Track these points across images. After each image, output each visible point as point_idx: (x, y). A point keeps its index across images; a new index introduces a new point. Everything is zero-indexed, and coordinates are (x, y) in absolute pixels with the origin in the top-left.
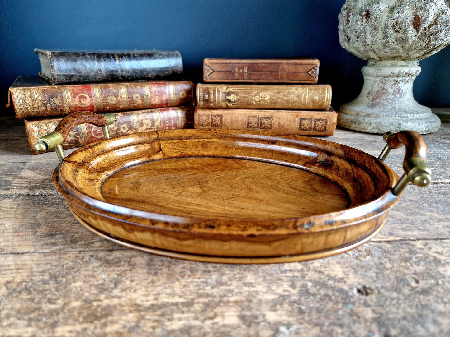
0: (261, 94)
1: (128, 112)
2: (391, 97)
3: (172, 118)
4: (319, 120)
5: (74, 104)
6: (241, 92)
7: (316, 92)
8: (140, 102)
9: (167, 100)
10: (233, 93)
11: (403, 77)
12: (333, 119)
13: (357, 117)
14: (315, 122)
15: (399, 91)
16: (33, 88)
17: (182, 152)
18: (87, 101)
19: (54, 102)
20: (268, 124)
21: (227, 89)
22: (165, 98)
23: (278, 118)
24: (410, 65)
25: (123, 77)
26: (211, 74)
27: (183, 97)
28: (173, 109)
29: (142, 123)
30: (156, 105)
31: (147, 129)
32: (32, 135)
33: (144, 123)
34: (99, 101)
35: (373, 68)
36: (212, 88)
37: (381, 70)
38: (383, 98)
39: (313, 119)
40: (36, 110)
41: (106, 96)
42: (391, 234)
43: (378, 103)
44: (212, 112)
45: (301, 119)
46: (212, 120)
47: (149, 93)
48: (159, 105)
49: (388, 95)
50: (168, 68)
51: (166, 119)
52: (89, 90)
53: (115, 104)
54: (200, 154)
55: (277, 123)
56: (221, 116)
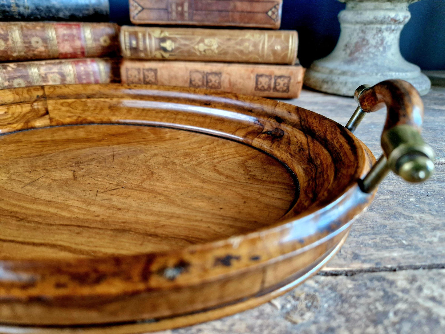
0: (207, 41)
1: (25, 63)
2: (372, 50)
3: (91, 73)
4: (280, 77)
6: (180, 38)
7: (278, 40)
8: (42, 49)
9: (82, 48)
10: (169, 38)
11: (388, 24)
12: (298, 76)
13: (330, 76)
14: (276, 80)
15: (382, 43)
17: (79, 117)
20: (215, 81)
21: (161, 34)
22: (78, 44)
23: (229, 74)
24: (397, 8)
25: (20, 14)
26: (140, 12)
27: (106, 45)
29: (46, 77)
30: (66, 54)
33: (49, 78)
35: (352, 12)
36: (142, 32)
37: (361, 14)
38: (362, 51)
39: (273, 76)
42: (356, 257)
43: (357, 59)
44: (144, 66)
45: (258, 75)
46: (144, 75)
47: (54, 36)
48: (71, 54)
49: (369, 48)
50: (87, 6)
51: (83, 73)
53: (5, 52)
54: (105, 119)
55: (227, 81)
56: (155, 71)
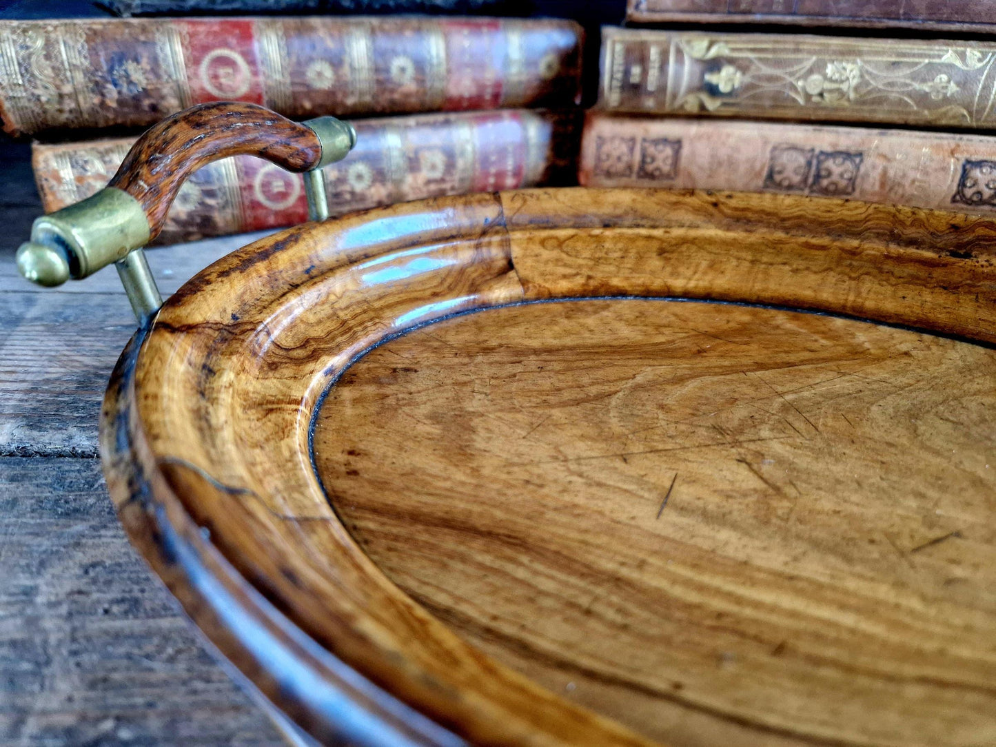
0: (830, 69)
1: (374, 122)
3: (510, 148)
5: (196, 85)
6: (760, 59)
8: (411, 87)
9: (498, 85)
10: (731, 61)
16: (55, 22)
17: (589, 277)
18: (239, 77)
19: (128, 76)
20: (841, 175)
21: (709, 48)
22: (490, 76)
23: (885, 157)
27: (548, 75)
28: (515, 117)
29: (417, 159)
30: (461, 98)
31: (429, 182)
32: (54, 194)
33: (422, 161)
34: (278, 77)
36: (657, 43)
40: (69, 105)
41: (303, 59)
44: (646, 131)
45: (968, 162)
46: (644, 156)
47: (442, 54)
48: (470, 99)
51: (492, 148)
52: (246, 35)
53: (331, 93)
54: (657, 284)
55: (875, 175)
56: (677, 144)
